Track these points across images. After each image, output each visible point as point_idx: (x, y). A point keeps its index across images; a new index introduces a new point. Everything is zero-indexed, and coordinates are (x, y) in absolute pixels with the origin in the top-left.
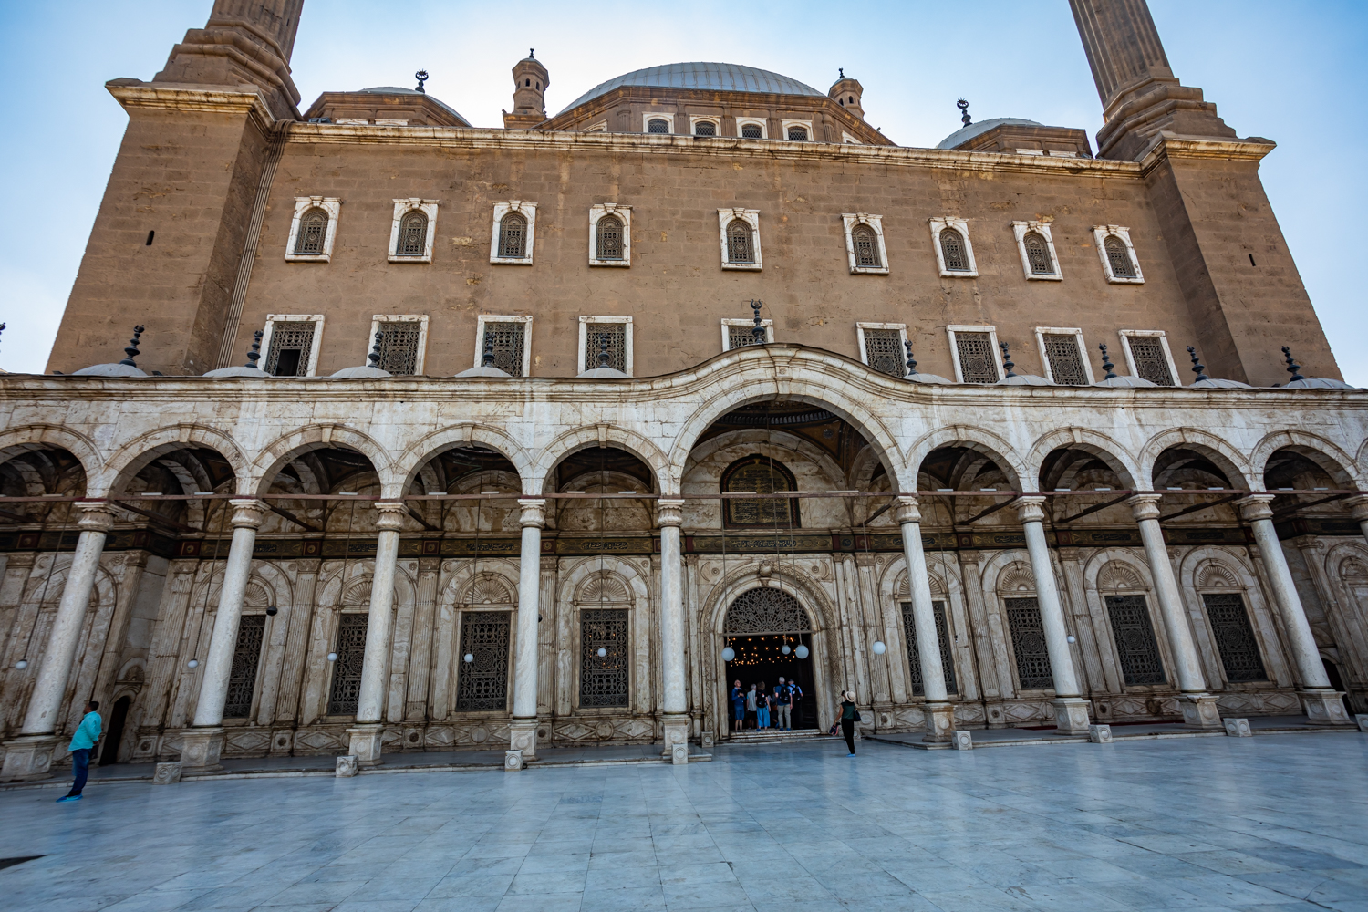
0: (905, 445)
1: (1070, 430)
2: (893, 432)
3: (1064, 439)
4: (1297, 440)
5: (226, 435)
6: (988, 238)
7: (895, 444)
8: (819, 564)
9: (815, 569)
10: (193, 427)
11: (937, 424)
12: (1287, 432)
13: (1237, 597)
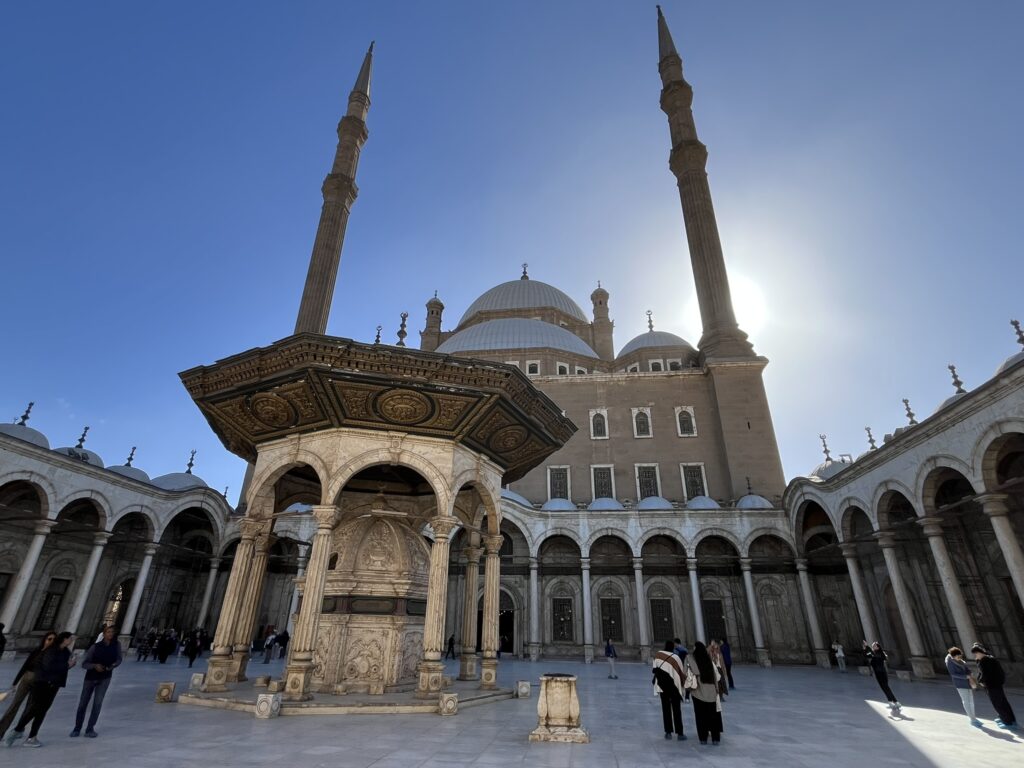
0: (535, 536)
1: (607, 529)
2: (532, 531)
3: (604, 533)
4: (715, 533)
5: (296, 534)
6: (618, 417)
7: (531, 536)
8: (518, 580)
9: (516, 582)
10: (287, 531)
11: (549, 527)
12: (711, 529)
13: (719, 602)
